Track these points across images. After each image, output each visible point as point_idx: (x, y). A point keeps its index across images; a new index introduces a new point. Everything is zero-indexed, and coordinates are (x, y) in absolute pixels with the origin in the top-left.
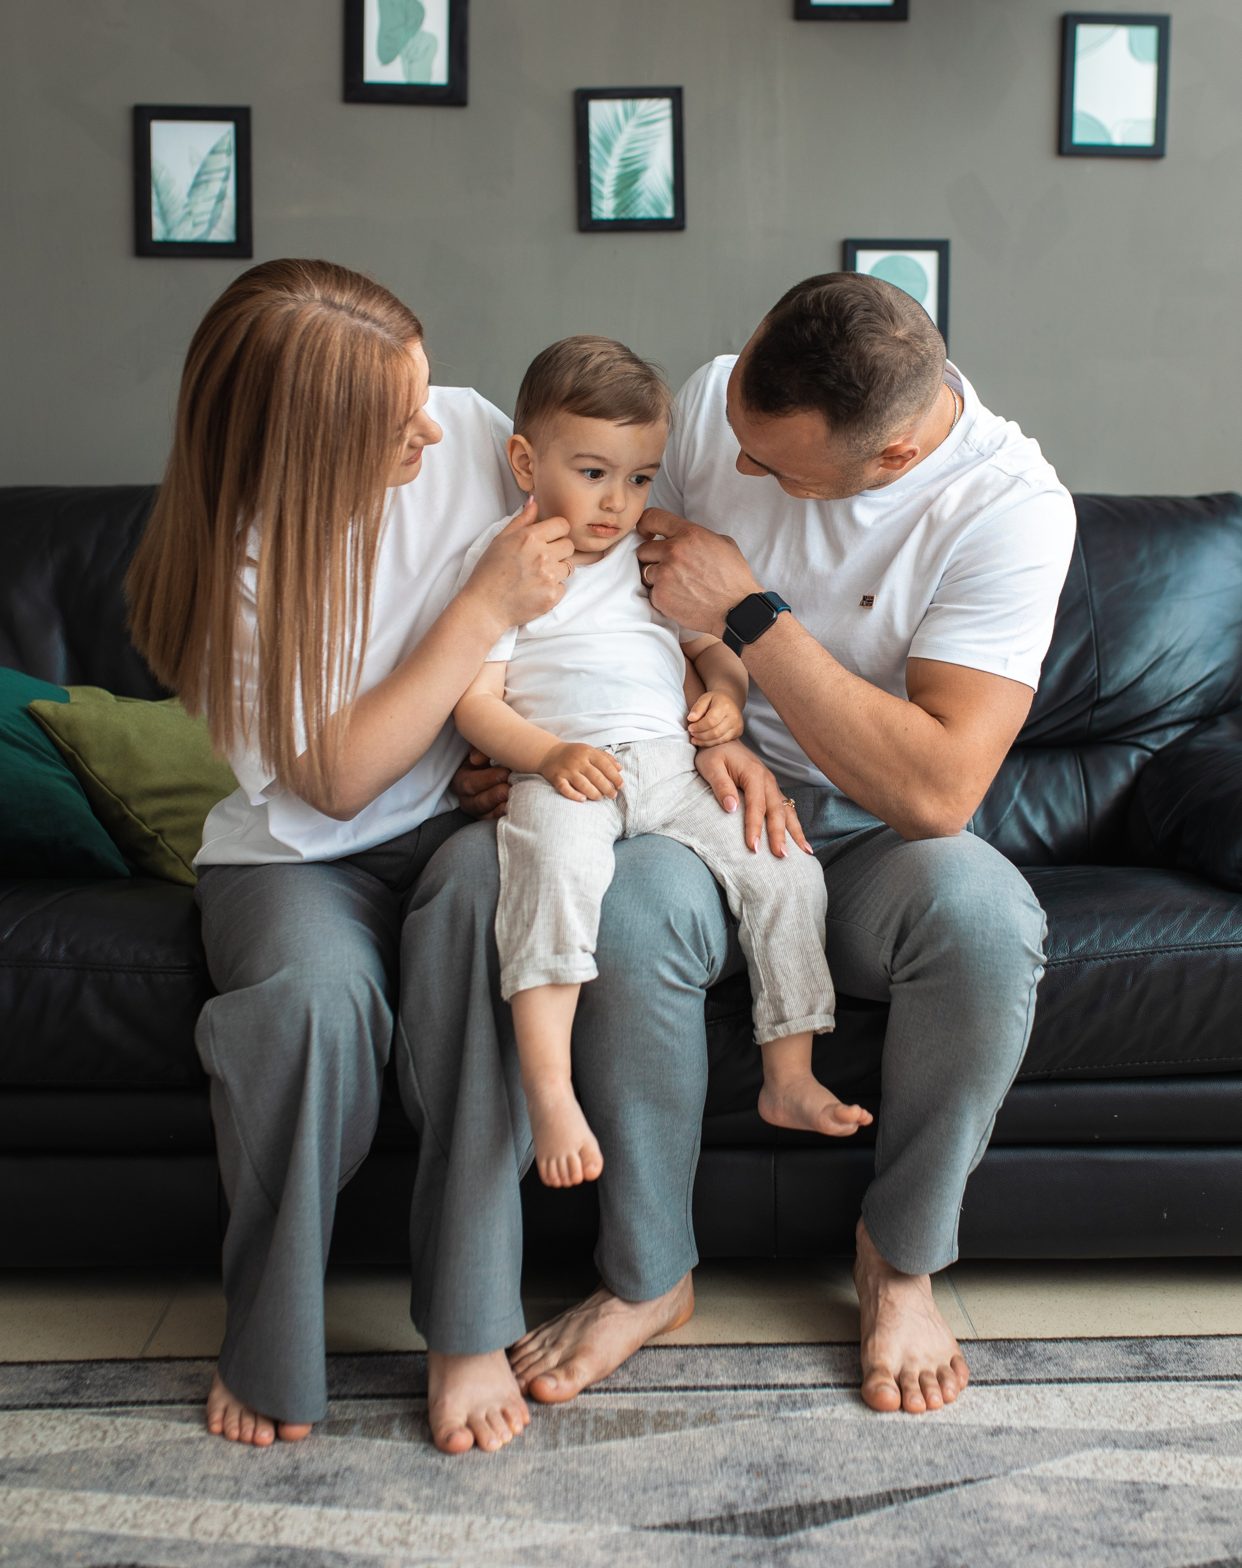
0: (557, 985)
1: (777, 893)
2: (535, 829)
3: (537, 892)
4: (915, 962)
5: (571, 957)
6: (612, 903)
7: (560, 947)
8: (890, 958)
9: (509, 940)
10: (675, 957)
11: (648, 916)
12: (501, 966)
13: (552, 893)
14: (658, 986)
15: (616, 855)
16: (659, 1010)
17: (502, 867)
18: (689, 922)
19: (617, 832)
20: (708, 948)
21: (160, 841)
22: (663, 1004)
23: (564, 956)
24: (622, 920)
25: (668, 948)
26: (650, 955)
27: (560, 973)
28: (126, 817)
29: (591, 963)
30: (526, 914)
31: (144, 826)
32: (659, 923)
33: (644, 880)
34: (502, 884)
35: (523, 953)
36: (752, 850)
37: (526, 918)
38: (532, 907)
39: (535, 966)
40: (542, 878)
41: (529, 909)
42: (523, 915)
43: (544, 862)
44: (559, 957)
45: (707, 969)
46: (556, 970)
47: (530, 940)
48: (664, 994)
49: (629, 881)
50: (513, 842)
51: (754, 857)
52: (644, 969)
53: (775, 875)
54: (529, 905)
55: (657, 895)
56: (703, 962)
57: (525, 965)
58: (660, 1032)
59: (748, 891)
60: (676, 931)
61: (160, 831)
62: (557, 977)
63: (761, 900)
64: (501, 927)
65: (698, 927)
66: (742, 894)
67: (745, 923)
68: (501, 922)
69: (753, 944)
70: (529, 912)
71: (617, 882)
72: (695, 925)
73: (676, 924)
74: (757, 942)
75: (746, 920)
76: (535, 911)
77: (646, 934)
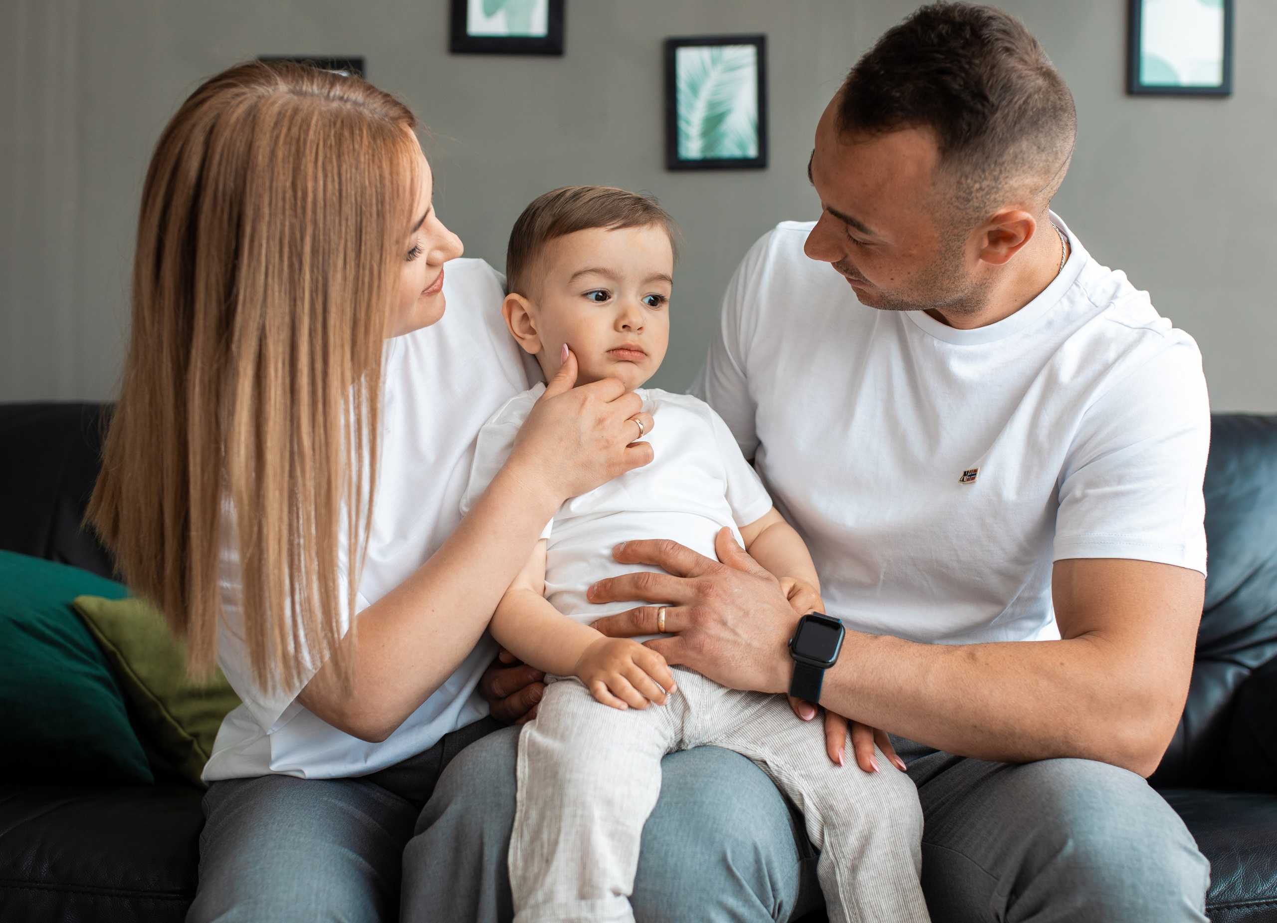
1: (867, 816)
2: (563, 738)
3: (559, 818)
5: (600, 902)
6: (654, 832)
7: (586, 891)
8: (1004, 906)
9: (524, 878)
10: (732, 902)
11: (698, 849)
12: (515, 910)
13: (578, 820)
15: (663, 771)
17: (521, 786)
18: (751, 857)
19: (668, 740)
20: (774, 889)
21: (196, 746)
23: (587, 899)
24: (666, 853)
25: (723, 891)
26: (701, 899)
28: (163, 719)
29: (627, 911)
30: (546, 846)
31: (180, 730)
32: (713, 858)
33: (695, 803)
34: (518, 808)
35: (540, 896)
36: (836, 763)
37: (545, 850)
38: (553, 837)
39: (554, 913)
40: (568, 800)
41: (549, 840)
42: (542, 847)
43: (569, 781)
44: (583, 903)
45: (773, 916)
47: (549, 879)
49: (677, 803)
50: (536, 752)
51: (838, 771)
52: (692, 916)
53: (863, 794)
54: (549, 835)
55: (710, 823)
56: (767, 907)
57: (541, 912)
59: (831, 813)
60: (734, 869)
61: (196, 735)
63: (847, 825)
64: (515, 860)
65: (761, 864)
66: (823, 817)
67: (827, 852)
68: (515, 854)
69: (838, 878)
70: (549, 844)
71: (662, 805)
72: (758, 861)
73: (733, 860)
74: (842, 876)
75: (829, 848)
76: (556, 843)
77: (696, 872)
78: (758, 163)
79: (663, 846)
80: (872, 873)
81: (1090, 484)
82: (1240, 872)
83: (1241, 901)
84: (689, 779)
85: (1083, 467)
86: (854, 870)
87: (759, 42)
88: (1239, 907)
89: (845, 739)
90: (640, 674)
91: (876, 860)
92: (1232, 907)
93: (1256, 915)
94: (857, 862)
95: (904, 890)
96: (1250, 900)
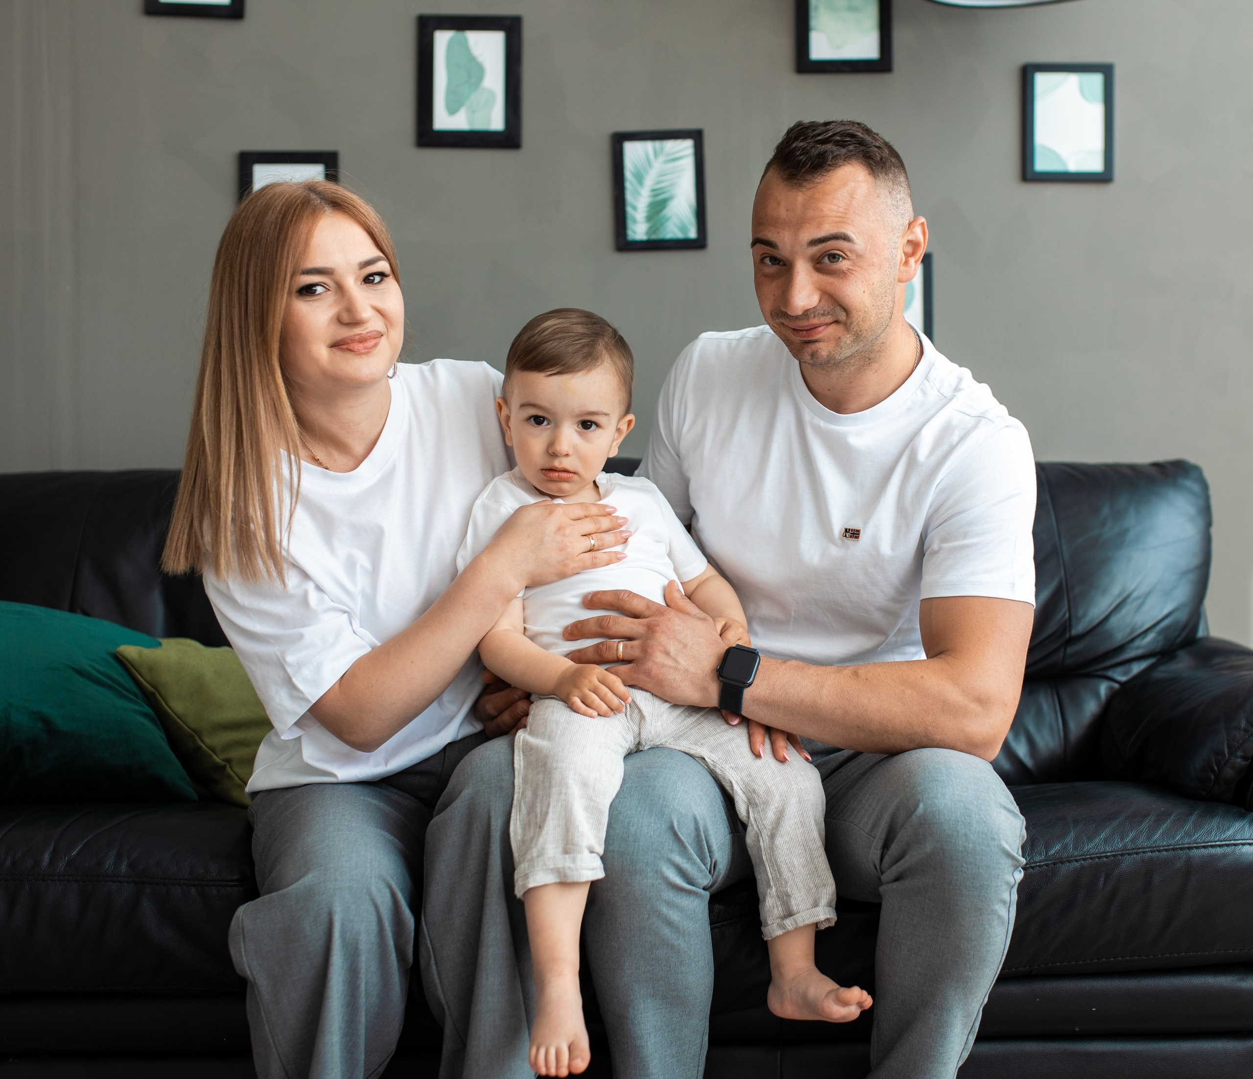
0: (565, 884)
1: (781, 796)
2: (550, 738)
3: (549, 795)
4: (902, 862)
5: (579, 856)
6: (619, 808)
7: (568, 847)
8: (879, 857)
9: (523, 841)
10: (678, 859)
12: (516, 865)
13: (563, 797)
14: (663, 886)
15: (625, 766)
16: (665, 910)
17: (516, 773)
18: (692, 826)
19: (629, 743)
20: (710, 851)
21: (228, 769)
22: (668, 903)
23: (572, 855)
25: (672, 851)
27: (568, 872)
28: (199, 748)
29: (599, 863)
30: (539, 816)
31: (215, 757)
32: (663, 826)
34: (516, 788)
35: (534, 852)
36: (758, 756)
37: (538, 820)
38: (544, 809)
39: (545, 864)
40: (554, 783)
41: (541, 812)
42: (536, 817)
44: (567, 856)
45: (710, 871)
46: (564, 868)
47: (541, 840)
48: (669, 895)
49: (636, 787)
50: (529, 749)
51: (759, 762)
52: (649, 870)
53: (778, 779)
54: (541, 807)
55: (661, 801)
56: (705, 865)
57: (536, 864)
58: (666, 931)
59: (754, 795)
60: (679, 834)
61: (228, 761)
62: (565, 876)
64: (516, 828)
65: (700, 831)
66: (748, 799)
67: (752, 825)
68: (515, 824)
69: (762, 844)
70: (541, 815)
71: (625, 789)
72: (697, 829)
73: (678, 828)
74: (764, 843)
75: (753, 822)
76: (547, 813)
77: (651, 836)
78: (699, 244)
79: (626, 818)
80: (786, 838)
81: (944, 540)
82: (1071, 836)
83: (1071, 857)
84: (645, 770)
85: (940, 525)
86: (772, 837)
87: (697, 136)
88: (1069, 862)
89: (764, 738)
90: (604, 689)
91: (788, 828)
92: (1065, 862)
93: (1082, 867)
94: (774, 831)
95: (810, 850)
96: (1078, 856)
